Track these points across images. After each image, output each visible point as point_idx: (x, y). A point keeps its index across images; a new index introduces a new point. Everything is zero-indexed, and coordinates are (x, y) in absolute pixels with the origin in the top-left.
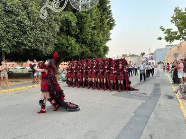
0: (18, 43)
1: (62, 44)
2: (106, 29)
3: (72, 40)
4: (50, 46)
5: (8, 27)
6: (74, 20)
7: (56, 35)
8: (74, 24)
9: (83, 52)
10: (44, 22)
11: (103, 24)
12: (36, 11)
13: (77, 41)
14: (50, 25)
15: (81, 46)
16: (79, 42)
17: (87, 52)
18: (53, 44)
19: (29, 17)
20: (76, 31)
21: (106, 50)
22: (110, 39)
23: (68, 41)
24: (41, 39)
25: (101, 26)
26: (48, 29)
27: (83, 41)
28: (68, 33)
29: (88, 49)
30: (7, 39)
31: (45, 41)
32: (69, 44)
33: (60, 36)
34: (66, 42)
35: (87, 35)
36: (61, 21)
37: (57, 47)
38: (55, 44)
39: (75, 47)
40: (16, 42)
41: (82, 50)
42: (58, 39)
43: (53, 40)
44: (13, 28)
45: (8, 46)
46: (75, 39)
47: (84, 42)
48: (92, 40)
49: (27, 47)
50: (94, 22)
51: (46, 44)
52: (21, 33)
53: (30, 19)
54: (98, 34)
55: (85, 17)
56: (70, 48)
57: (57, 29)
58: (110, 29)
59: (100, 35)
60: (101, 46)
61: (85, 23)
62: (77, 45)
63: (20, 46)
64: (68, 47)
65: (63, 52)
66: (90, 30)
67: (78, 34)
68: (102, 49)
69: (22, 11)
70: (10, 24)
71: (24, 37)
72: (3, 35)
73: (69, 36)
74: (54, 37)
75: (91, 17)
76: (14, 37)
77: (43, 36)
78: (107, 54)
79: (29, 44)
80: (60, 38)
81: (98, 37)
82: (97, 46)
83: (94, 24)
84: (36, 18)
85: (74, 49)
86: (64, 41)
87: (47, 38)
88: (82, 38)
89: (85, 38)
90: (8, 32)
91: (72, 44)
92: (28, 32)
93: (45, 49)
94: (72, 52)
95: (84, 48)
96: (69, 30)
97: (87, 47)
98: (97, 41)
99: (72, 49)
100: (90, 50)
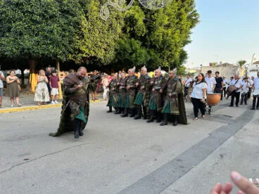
0: (74, 49)
1: (125, 50)
2: (184, 27)
3: (137, 44)
4: (111, 52)
6: (140, 18)
7: (117, 38)
8: (140, 22)
9: (151, 60)
10: (104, 22)
11: (181, 20)
12: (95, 8)
13: (143, 45)
14: (111, 25)
15: (149, 52)
16: (146, 46)
17: (156, 59)
19: (87, 17)
20: (143, 32)
21: (183, 56)
22: (189, 42)
23: (131, 46)
24: (100, 44)
25: (177, 23)
26: (108, 30)
27: (151, 45)
28: (133, 35)
29: (157, 56)
30: (63, 45)
31: (105, 46)
32: (133, 50)
33: (123, 39)
34: (129, 47)
35: (158, 36)
36: (125, 20)
37: (118, 53)
38: (116, 50)
39: (140, 53)
40: (72, 48)
41: (149, 58)
42: (120, 43)
43: (114, 44)
44: (69, 31)
45: (64, 52)
46: (141, 43)
47: (152, 47)
48: (164, 42)
49: (84, 55)
50: (167, 18)
51: (105, 50)
52: (78, 37)
53: (88, 20)
54: (173, 33)
55: (156, 12)
56: (134, 55)
57: (119, 30)
58: (191, 27)
59: (176, 35)
60: (176, 51)
61: (155, 20)
62: (144, 51)
63: (76, 52)
64: (131, 54)
65: (126, 60)
66: (161, 29)
67: (145, 35)
68: (177, 55)
69: (80, 10)
70: (65, 26)
71: (81, 42)
72: (59, 40)
73: (133, 39)
74: (115, 41)
75: (164, 12)
76: (71, 42)
77: (103, 40)
78: (185, 62)
79: (87, 51)
80: (123, 42)
81: (173, 38)
82: (170, 51)
83: (169, 20)
84: (95, 18)
85: (139, 57)
86: (127, 46)
87: (107, 43)
88: (151, 41)
89: (154, 41)
90: (64, 36)
91: (137, 49)
92: (86, 36)
93: (105, 57)
94: (136, 61)
95: (152, 54)
96: (134, 30)
97: (156, 53)
98: (171, 44)
99: (136, 57)
100: (160, 57)
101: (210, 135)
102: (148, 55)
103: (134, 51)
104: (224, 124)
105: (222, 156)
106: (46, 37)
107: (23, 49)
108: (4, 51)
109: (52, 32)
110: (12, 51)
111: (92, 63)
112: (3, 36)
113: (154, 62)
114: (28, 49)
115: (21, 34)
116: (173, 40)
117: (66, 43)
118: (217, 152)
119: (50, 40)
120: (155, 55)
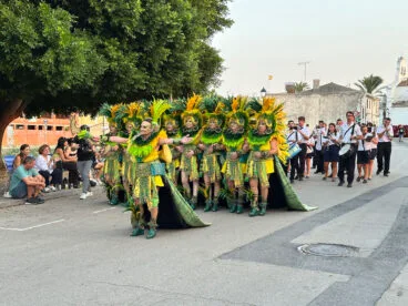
1: (15, 39)
3: (59, 22)
9: (109, 74)
13: (81, 25)
15: (100, 47)
16: (91, 30)
17: (126, 71)
21: (210, 64)
22: (228, 23)
23: (39, 27)
27: (107, 25)
29: (129, 62)
32: (45, 40)
34: (31, 30)
39: (71, 51)
41: (103, 66)
46: (70, 17)
47: (112, 30)
48: (147, 19)
56: (49, 57)
60: (187, 47)
62: (83, 44)
64: (39, 52)
65: (20, 72)
68: (191, 59)
78: (217, 83)
82: (171, 46)
85: (68, 62)
86: (23, 26)
88: (105, 11)
89: (116, 13)
91: (57, 37)
94: (59, 75)
95: (114, 54)
97: (125, 53)
98: (170, 26)
99: (57, 62)
100: (137, 66)
102: (99, 58)
103: (49, 44)
113: (120, 80)
116: (175, 14)
120: (121, 58)
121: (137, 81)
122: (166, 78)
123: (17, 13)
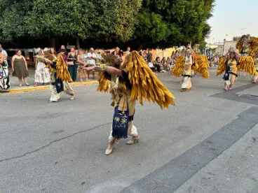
0: (94, 26)
1: (144, 25)
3: (157, 18)
4: (130, 29)
5: (84, 6)
7: (136, 13)
9: (171, 36)
13: (164, 19)
15: (169, 27)
16: (167, 21)
17: (177, 34)
18: (133, 25)
20: (164, 5)
21: (206, 30)
23: (151, 21)
24: (119, 20)
26: (128, 5)
27: (172, 19)
29: (178, 31)
30: (84, 22)
31: (125, 22)
32: (152, 25)
33: (142, 13)
34: (149, 22)
35: (180, 9)
37: (137, 29)
38: (135, 26)
39: (161, 28)
40: (92, 25)
41: (170, 33)
42: (139, 18)
43: (133, 19)
44: (89, 8)
45: (84, 30)
46: (161, 17)
47: (174, 20)
48: (186, 16)
49: (104, 33)
51: (125, 26)
52: (97, 14)
54: (196, 6)
56: (154, 31)
57: (139, 4)
59: (200, 8)
60: (199, 25)
62: (165, 26)
63: (96, 29)
64: (151, 29)
65: (145, 36)
67: (166, 8)
68: (200, 29)
70: (85, 3)
71: (100, 18)
72: (79, 17)
73: (153, 13)
74: (134, 16)
76: (90, 19)
77: (122, 16)
78: (208, 37)
79: (106, 28)
80: (142, 17)
81: (196, 11)
82: (193, 25)
85: (159, 32)
86: (147, 21)
87: (126, 18)
88: (172, 14)
89: (175, 14)
90: (84, 13)
91: (157, 24)
92: (105, 12)
93: (124, 33)
94: (157, 36)
95: (173, 29)
96: (154, 3)
97: (177, 28)
98: (194, 18)
99: (156, 32)
100: (181, 32)
101: (239, 116)
102: (168, 30)
103: (154, 26)
104: (254, 105)
105: (254, 139)
106: (66, 15)
107: (45, 28)
108: (28, 31)
109: (72, 9)
110: (35, 30)
111: (111, 40)
112: (25, 15)
113: (174, 37)
114: (50, 28)
115: (42, 12)
116: (196, 13)
117: (86, 20)
118: (249, 135)
119: (71, 18)
120: (176, 30)
121: (180, 38)
122: (190, 36)
123: (145, 16)
